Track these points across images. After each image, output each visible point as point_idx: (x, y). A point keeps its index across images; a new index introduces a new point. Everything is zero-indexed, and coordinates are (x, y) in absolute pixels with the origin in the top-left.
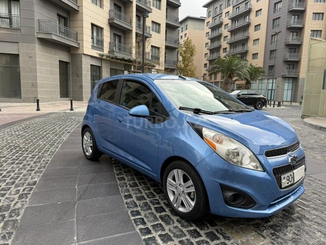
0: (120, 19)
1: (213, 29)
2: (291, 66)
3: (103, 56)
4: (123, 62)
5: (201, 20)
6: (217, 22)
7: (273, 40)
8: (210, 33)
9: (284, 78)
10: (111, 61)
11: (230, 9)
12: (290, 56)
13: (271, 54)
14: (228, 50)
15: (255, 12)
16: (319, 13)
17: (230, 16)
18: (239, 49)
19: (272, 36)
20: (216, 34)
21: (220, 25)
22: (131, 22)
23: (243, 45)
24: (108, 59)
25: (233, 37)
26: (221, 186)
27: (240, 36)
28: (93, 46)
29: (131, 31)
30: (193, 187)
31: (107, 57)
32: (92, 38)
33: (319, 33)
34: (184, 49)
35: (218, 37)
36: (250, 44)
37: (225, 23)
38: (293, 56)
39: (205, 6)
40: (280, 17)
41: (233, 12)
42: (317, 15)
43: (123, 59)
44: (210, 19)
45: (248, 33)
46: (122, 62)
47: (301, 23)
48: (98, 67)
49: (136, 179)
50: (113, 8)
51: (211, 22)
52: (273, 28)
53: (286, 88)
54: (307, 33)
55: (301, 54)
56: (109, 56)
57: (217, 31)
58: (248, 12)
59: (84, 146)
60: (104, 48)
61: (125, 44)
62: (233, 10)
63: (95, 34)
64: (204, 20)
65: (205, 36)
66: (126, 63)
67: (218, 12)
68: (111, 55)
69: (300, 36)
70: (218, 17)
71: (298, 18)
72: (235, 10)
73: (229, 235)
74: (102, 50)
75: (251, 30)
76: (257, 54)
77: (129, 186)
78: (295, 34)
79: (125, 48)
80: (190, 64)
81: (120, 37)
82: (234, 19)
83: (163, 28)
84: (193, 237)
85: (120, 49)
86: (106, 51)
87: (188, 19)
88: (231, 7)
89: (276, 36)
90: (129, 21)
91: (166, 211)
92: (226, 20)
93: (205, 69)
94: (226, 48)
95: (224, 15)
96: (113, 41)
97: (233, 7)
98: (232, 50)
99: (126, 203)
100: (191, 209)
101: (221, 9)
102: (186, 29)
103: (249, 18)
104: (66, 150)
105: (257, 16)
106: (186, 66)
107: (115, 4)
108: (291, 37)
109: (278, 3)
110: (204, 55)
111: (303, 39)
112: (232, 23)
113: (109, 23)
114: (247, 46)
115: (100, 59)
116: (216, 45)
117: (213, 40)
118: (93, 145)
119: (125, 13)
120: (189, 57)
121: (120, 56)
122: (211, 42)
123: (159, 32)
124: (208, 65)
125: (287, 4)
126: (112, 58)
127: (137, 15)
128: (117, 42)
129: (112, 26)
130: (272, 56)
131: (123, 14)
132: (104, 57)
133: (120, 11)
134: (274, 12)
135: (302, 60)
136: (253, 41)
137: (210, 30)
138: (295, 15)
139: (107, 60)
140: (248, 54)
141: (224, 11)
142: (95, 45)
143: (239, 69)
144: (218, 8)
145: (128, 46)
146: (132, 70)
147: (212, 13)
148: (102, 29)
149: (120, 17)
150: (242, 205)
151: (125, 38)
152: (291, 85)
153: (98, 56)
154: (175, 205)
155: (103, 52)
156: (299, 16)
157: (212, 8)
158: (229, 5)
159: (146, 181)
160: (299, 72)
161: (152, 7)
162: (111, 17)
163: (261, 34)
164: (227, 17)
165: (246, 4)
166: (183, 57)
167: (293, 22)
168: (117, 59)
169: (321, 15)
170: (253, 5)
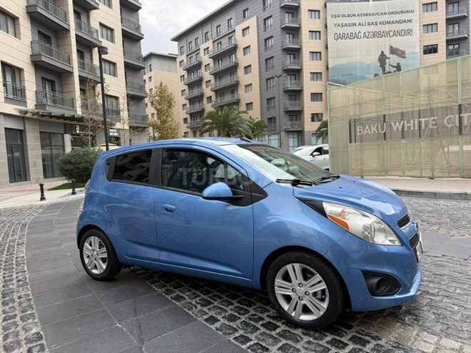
0: (51, 54)
1: (190, 70)
2: (294, 117)
3: (26, 112)
4: (62, 121)
5: (172, 58)
6: (194, 62)
7: (269, 86)
8: (186, 76)
9: (288, 132)
10: (39, 121)
11: (209, 44)
12: (291, 105)
13: (268, 104)
14: (213, 99)
15: (242, 50)
16: (316, 52)
17: (210, 53)
18: (228, 98)
19: (267, 80)
20: (194, 77)
21: (198, 66)
22: (69, 60)
23: (233, 92)
24: (35, 117)
25: (218, 83)
26: (363, 274)
27: (227, 81)
28: (6, 98)
29: (71, 73)
30: (324, 283)
31: (33, 115)
32: (5, 85)
33: (319, 75)
34: (157, 98)
35: (199, 82)
36: (241, 90)
37: (204, 63)
38: (295, 105)
39: (175, 40)
40: (273, 57)
41: (214, 48)
42: (315, 54)
43: (62, 117)
44: (184, 57)
45: (237, 77)
46: (59, 121)
47: (298, 64)
48: (18, 132)
49: (199, 294)
50: (37, 38)
51: (185, 61)
52: (267, 70)
53: (291, 144)
54: (306, 75)
55: (303, 102)
56: (38, 113)
57: (195, 74)
58: (233, 50)
59: (87, 261)
60: (28, 101)
61: (62, 92)
62: (213, 46)
63: (9, 79)
64: (176, 58)
65: (180, 80)
66: (65, 122)
67: (194, 49)
68: (41, 111)
69: (299, 79)
70: (194, 55)
71: (294, 58)
72: (216, 46)
73: (375, 334)
74: (25, 103)
75: (241, 72)
76: (252, 103)
77: (199, 306)
78: (293, 77)
79: (63, 100)
80: (170, 119)
81: (52, 83)
82: (216, 58)
83: (121, 69)
84: (340, 349)
85: (54, 101)
86: (31, 104)
87: (151, 56)
88: (211, 41)
89: (272, 80)
90: (66, 58)
91: (279, 327)
92: (206, 60)
93: (186, 125)
94: (211, 97)
95: (202, 52)
96: (41, 88)
97: (214, 42)
98: (219, 99)
99: (217, 329)
100: (322, 313)
101: (196, 44)
102: (151, 70)
103: (236, 58)
104: (44, 272)
105: (245, 55)
106: (164, 122)
107: (40, 33)
108: (289, 81)
109: (269, 38)
110: (181, 107)
111: (302, 83)
112: (214, 64)
113: (32, 62)
114: (238, 93)
115: (22, 118)
116: (196, 92)
117: (191, 86)
118: (108, 255)
119: (58, 46)
120: (167, 109)
121: (56, 111)
122: (189, 88)
123: (115, 75)
124: (189, 120)
125: (280, 41)
126: (43, 116)
127: (78, 51)
128: (47, 90)
129: (38, 65)
130: (270, 105)
131: (54, 48)
132: (29, 115)
133: (50, 43)
134: (266, 50)
135: (305, 109)
136: (244, 87)
137: (185, 73)
138: (290, 54)
139: (35, 119)
140: (240, 104)
141: (202, 47)
142: (11, 96)
143: (238, 125)
144: (193, 43)
145: (68, 97)
146: (78, 132)
147: (185, 48)
148: (20, 70)
149: (50, 52)
150: (386, 292)
151: (61, 85)
152: (296, 140)
153: (17, 114)
154: (293, 314)
155: (26, 107)
156: (294, 55)
157: (184, 43)
158: (207, 39)
159: (216, 293)
160: (303, 124)
161: (100, 39)
162: (36, 52)
163: (253, 78)
164: (207, 56)
165: (229, 38)
166: (158, 110)
167: (289, 62)
168: (51, 117)
169: (318, 54)
170: (238, 40)
